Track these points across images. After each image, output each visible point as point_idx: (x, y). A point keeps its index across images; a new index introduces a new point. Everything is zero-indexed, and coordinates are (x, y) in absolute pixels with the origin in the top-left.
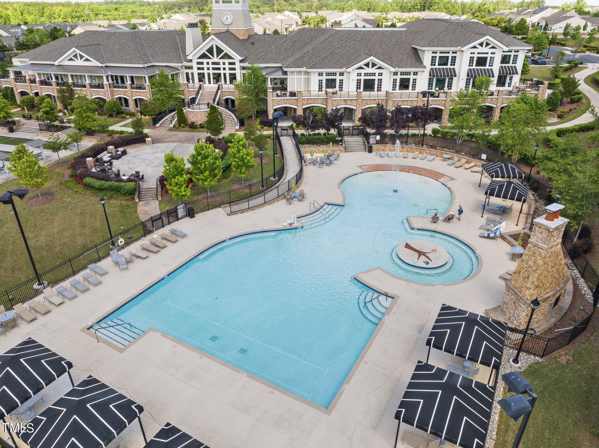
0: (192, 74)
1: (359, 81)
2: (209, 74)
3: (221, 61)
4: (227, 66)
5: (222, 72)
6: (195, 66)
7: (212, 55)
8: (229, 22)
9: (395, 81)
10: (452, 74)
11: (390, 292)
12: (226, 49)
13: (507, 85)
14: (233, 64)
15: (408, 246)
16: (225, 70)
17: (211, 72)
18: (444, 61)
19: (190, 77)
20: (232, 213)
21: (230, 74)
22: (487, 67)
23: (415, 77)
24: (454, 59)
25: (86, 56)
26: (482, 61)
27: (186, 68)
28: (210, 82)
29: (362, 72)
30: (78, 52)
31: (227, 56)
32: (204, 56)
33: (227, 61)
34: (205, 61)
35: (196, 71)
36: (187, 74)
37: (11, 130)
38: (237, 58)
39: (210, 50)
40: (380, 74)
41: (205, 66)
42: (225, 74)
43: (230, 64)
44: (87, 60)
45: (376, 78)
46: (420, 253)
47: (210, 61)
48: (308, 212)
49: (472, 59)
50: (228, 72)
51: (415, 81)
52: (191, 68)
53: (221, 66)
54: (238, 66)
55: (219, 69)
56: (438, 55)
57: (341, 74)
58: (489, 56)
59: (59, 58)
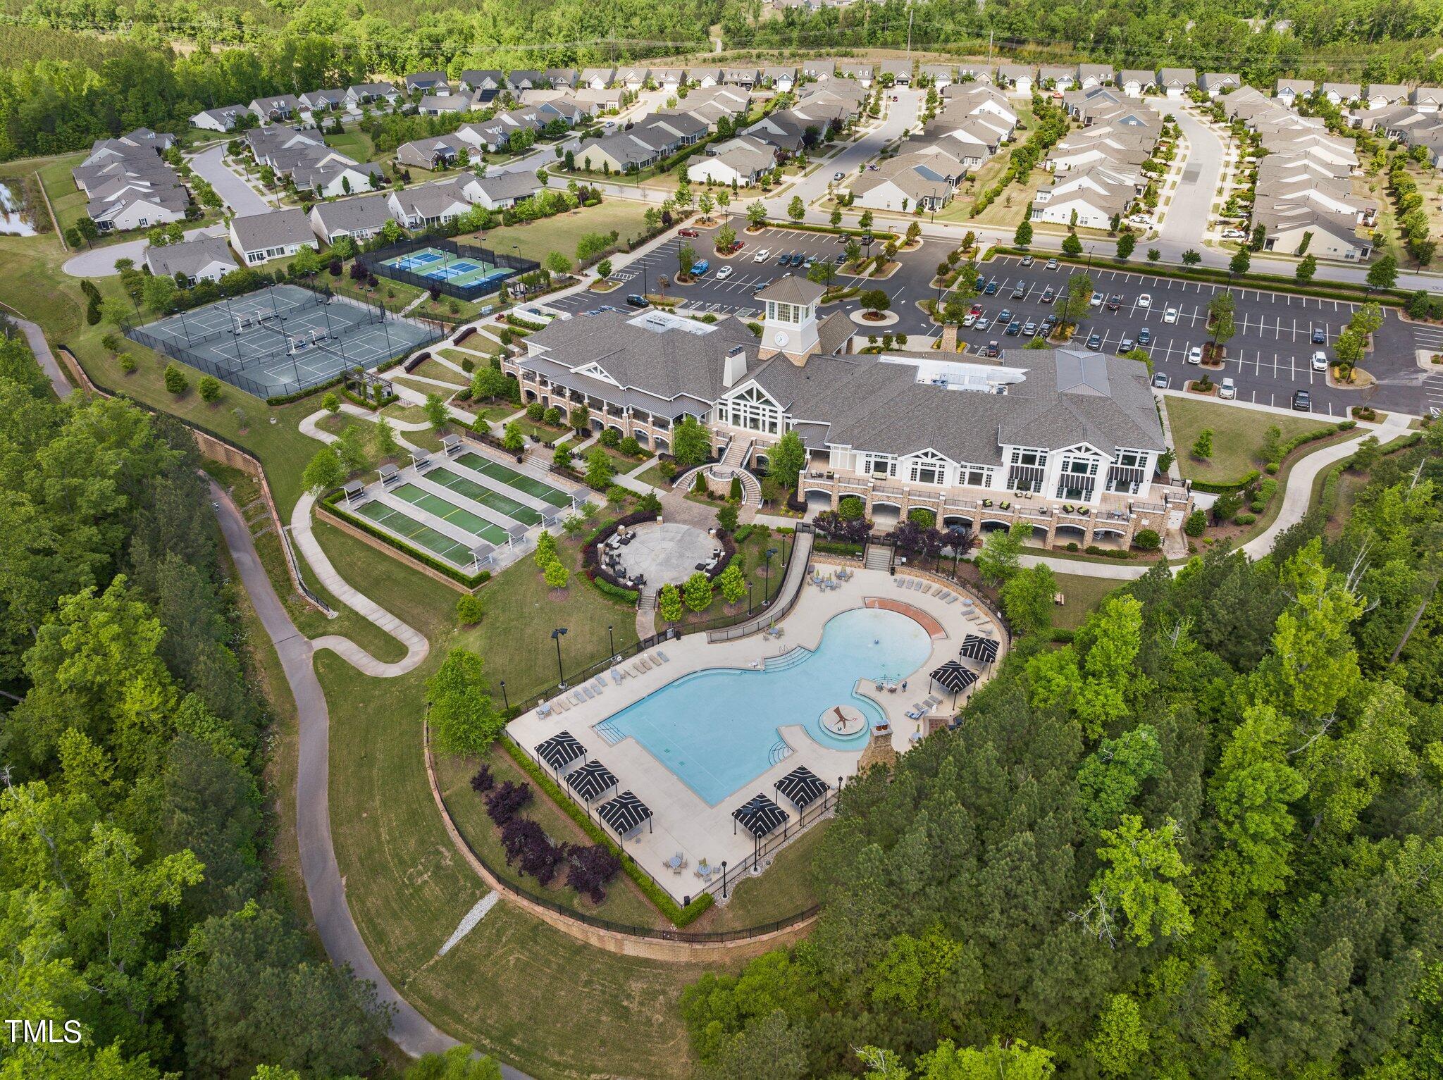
0: (726, 413)
1: (914, 471)
2: (745, 418)
3: (762, 406)
4: (767, 413)
5: (760, 418)
6: (731, 405)
7: (752, 397)
8: (783, 343)
9: (963, 474)
10: (1039, 477)
12: (768, 396)
13: (1131, 491)
14: (776, 412)
16: (765, 416)
17: (749, 416)
18: (1029, 459)
20: (712, 642)
21: (770, 423)
22: (1088, 474)
23: (990, 473)
24: (1043, 460)
25: (606, 373)
26: (1079, 468)
27: (721, 403)
28: (745, 426)
29: (920, 460)
30: (599, 366)
31: (767, 402)
32: (741, 397)
33: (768, 408)
34: (742, 402)
35: (730, 411)
36: (721, 410)
37: (520, 461)
38: (780, 409)
39: (750, 392)
40: (943, 466)
41: (742, 408)
42: (764, 422)
43: (771, 411)
45: (937, 469)
46: (842, 719)
47: (748, 404)
48: (779, 652)
49: (1065, 464)
50: (768, 420)
51: (989, 477)
52: (725, 404)
53: (761, 412)
54: (780, 415)
55: (758, 414)
56: (1021, 453)
57: (895, 458)
58: (1090, 463)
59: (576, 365)
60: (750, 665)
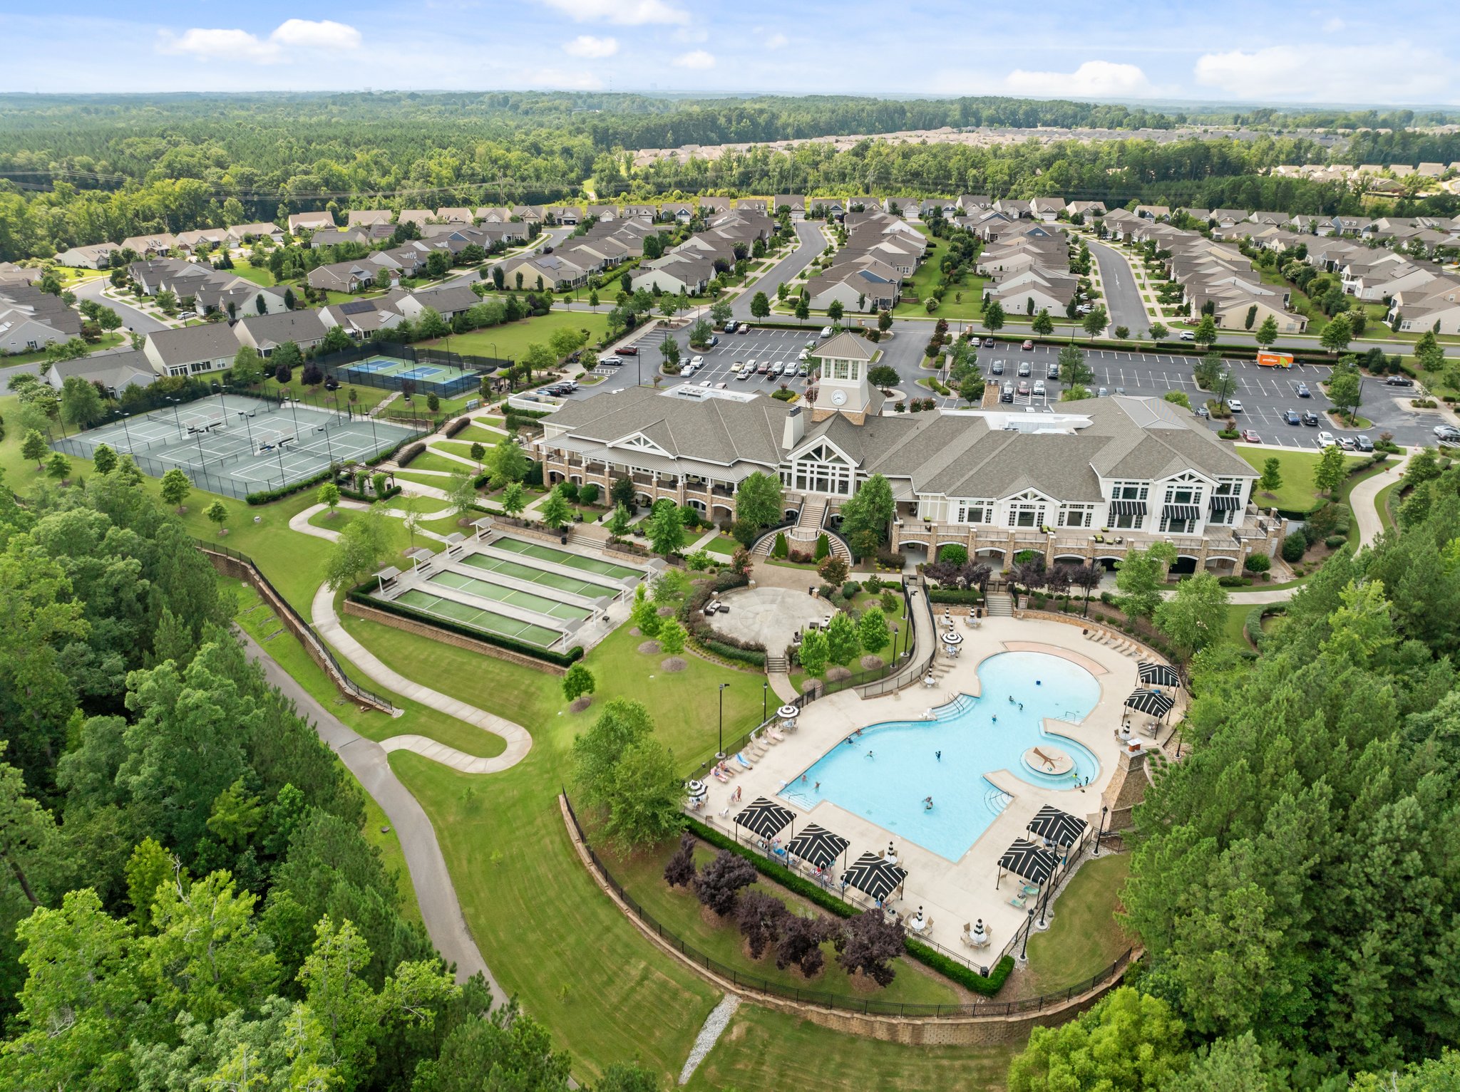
0: (790, 475)
1: (1013, 513)
2: (812, 479)
3: (831, 465)
4: (838, 472)
5: (830, 478)
6: (795, 467)
7: (820, 456)
8: (840, 402)
9: (1062, 514)
10: (1142, 510)
11: (1011, 792)
12: (839, 452)
13: (1226, 520)
14: (847, 469)
15: (1036, 751)
16: (834, 475)
17: (816, 476)
18: (1129, 493)
19: (786, 477)
20: (866, 698)
21: (841, 482)
22: (1191, 504)
23: (1090, 511)
24: (1144, 493)
25: (652, 443)
26: (1183, 497)
27: (782, 467)
28: (811, 488)
29: (1018, 503)
30: (643, 436)
31: (839, 459)
32: (808, 457)
33: (838, 465)
34: (809, 462)
35: (795, 474)
36: (782, 474)
37: (564, 542)
38: (852, 463)
39: (818, 451)
40: (1043, 507)
41: (808, 468)
42: (833, 481)
43: (841, 469)
44: (653, 447)
45: (1037, 511)
46: (1046, 759)
47: (816, 463)
48: (942, 703)
49: (1169, 494)
50: (837, 479)
51: (1089, 516)
52: (790, 467)
53: (830, 471)
54: (851, 473)
55: (826, 474)
56: (1122, 486)
57: (992, 503)
58: (1194, 491)
59: (610, 439)
60: (920, 717)
